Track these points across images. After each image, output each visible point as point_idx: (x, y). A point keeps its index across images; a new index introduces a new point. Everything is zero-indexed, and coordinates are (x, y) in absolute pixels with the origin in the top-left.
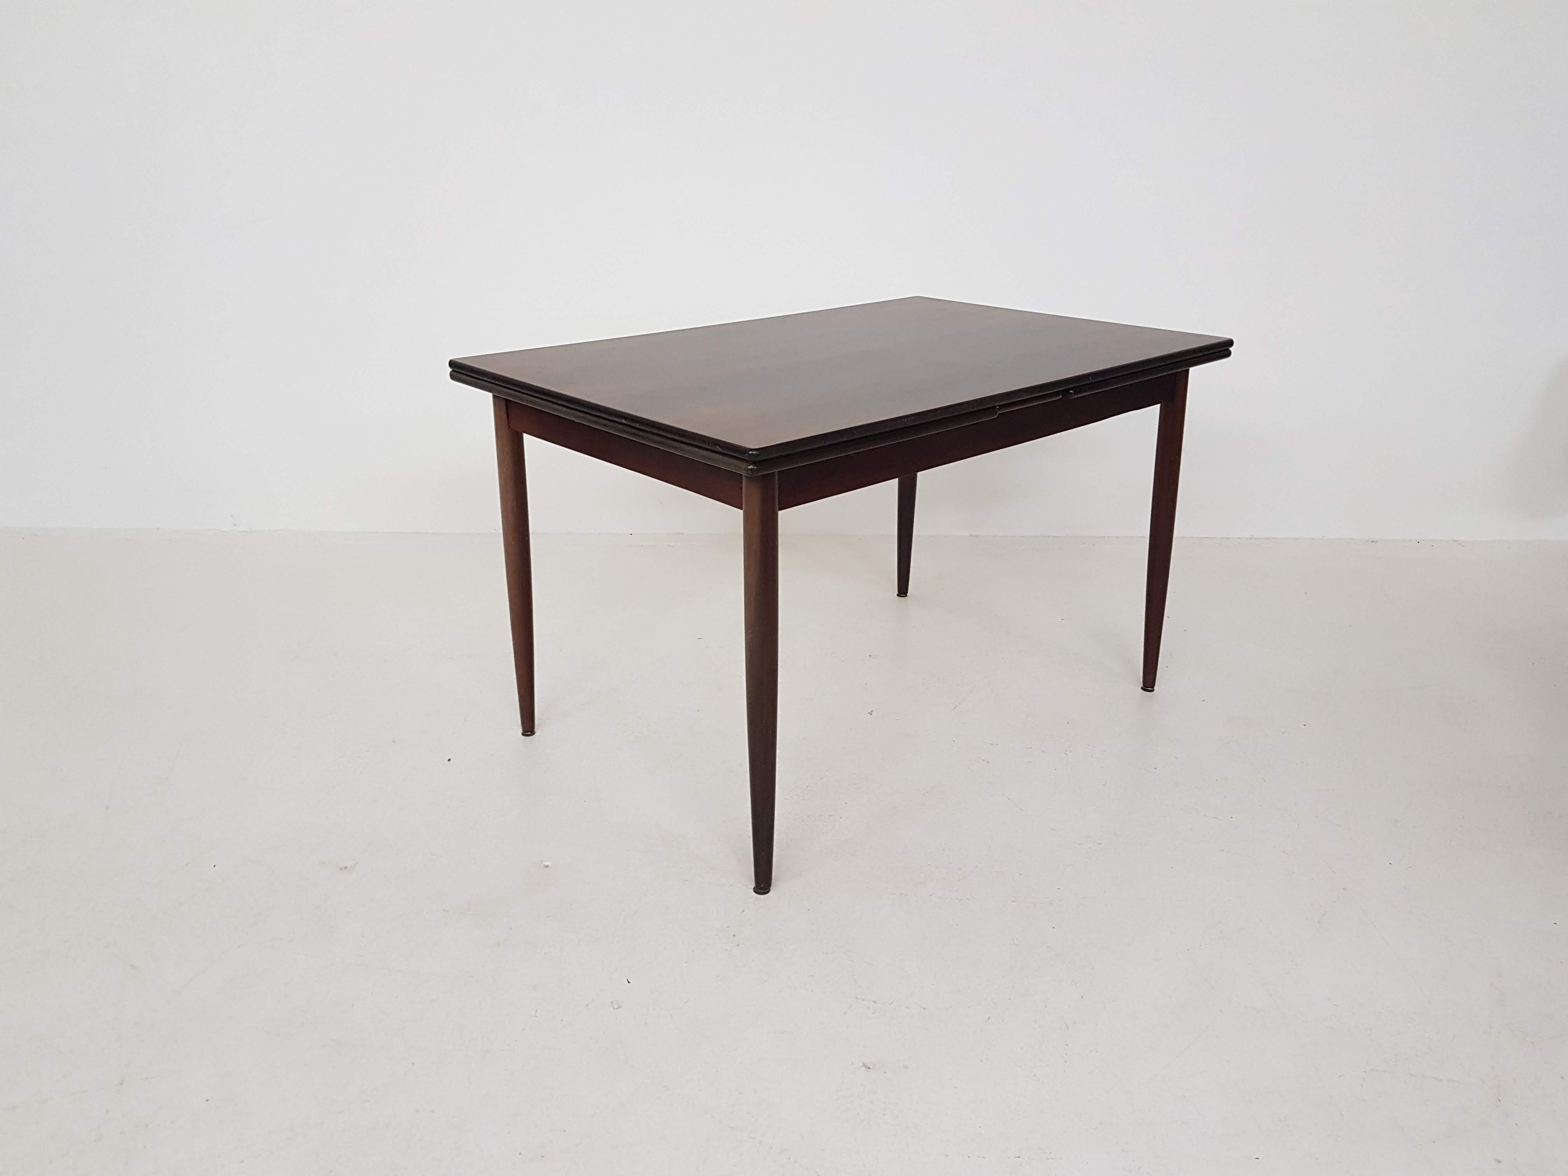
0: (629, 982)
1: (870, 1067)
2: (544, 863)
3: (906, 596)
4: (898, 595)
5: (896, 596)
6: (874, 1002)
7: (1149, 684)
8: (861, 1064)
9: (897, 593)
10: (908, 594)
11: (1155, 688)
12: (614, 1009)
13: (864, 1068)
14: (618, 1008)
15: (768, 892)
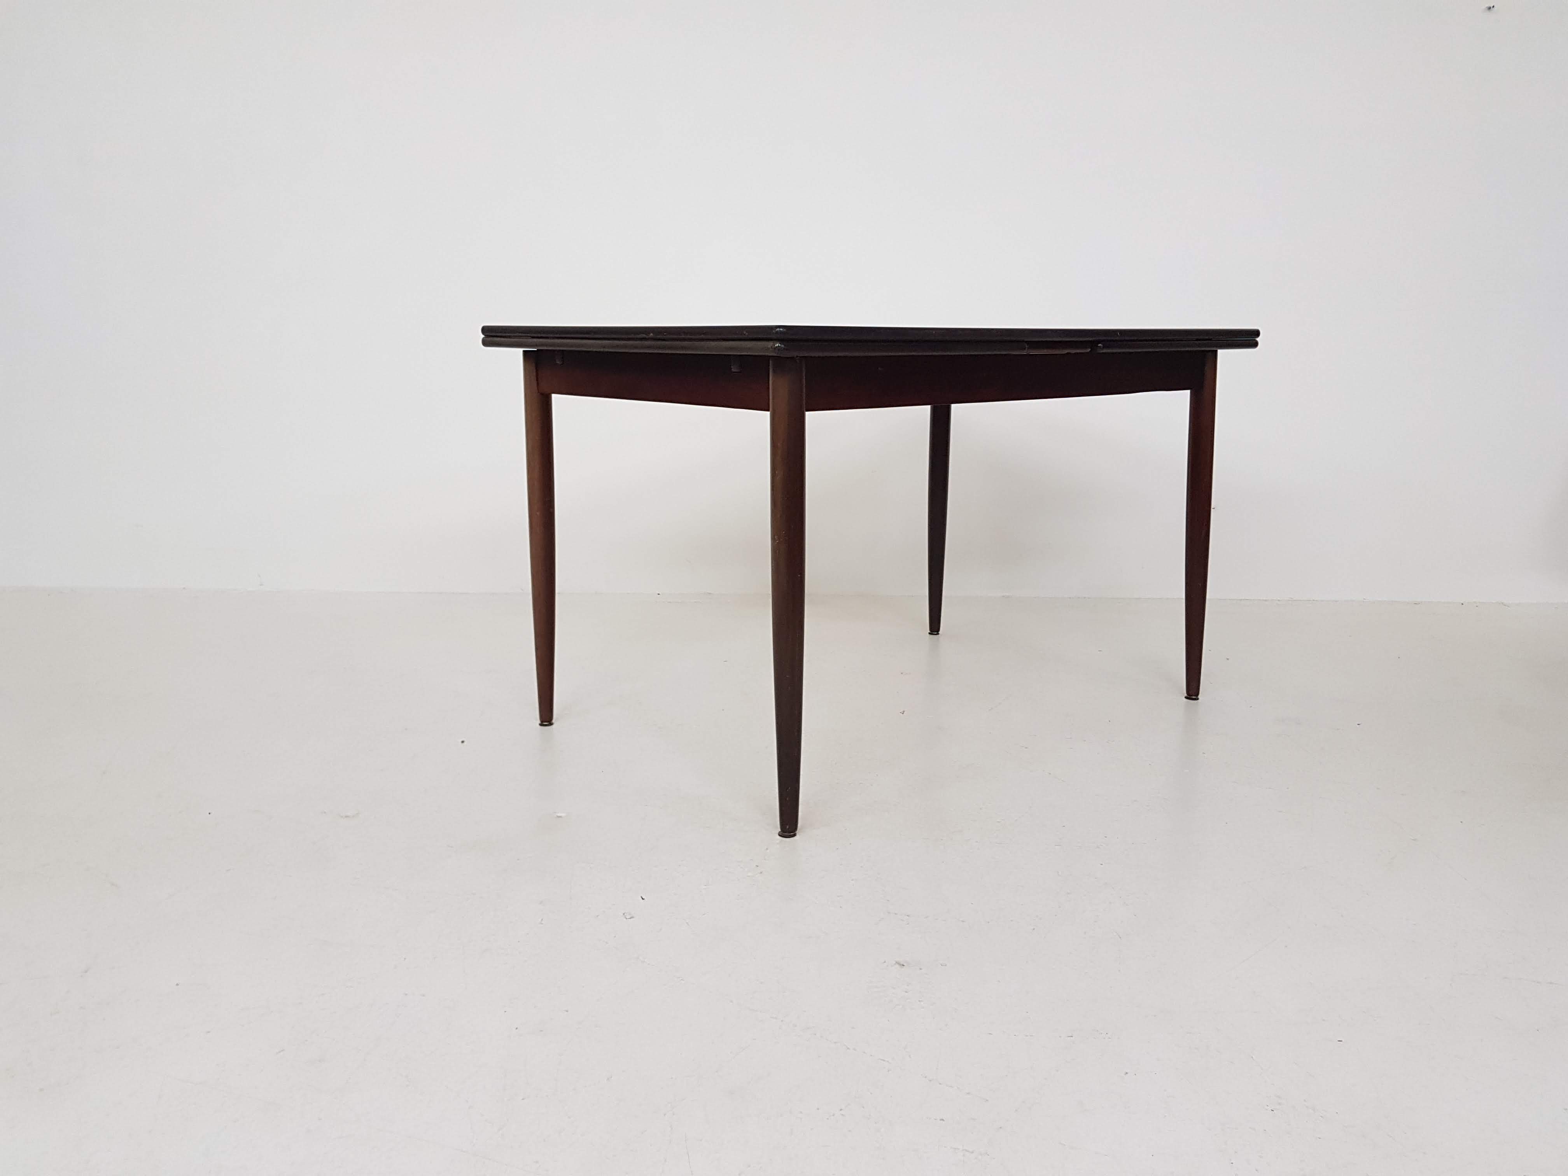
0: (643, 899)
1: (904, 964)
2: (557, 814)
3: (938, 634)
4: (930, 634)
5: (928, 634)
6: (908, 916)
7: (1193, 691)
8: (894, 962)
9: (928, 632)
10: (940, 632)
11: (1199, 697)
12: (626, 919)
13: (897, 966)
14: (630, 918)
15: (795, 835)
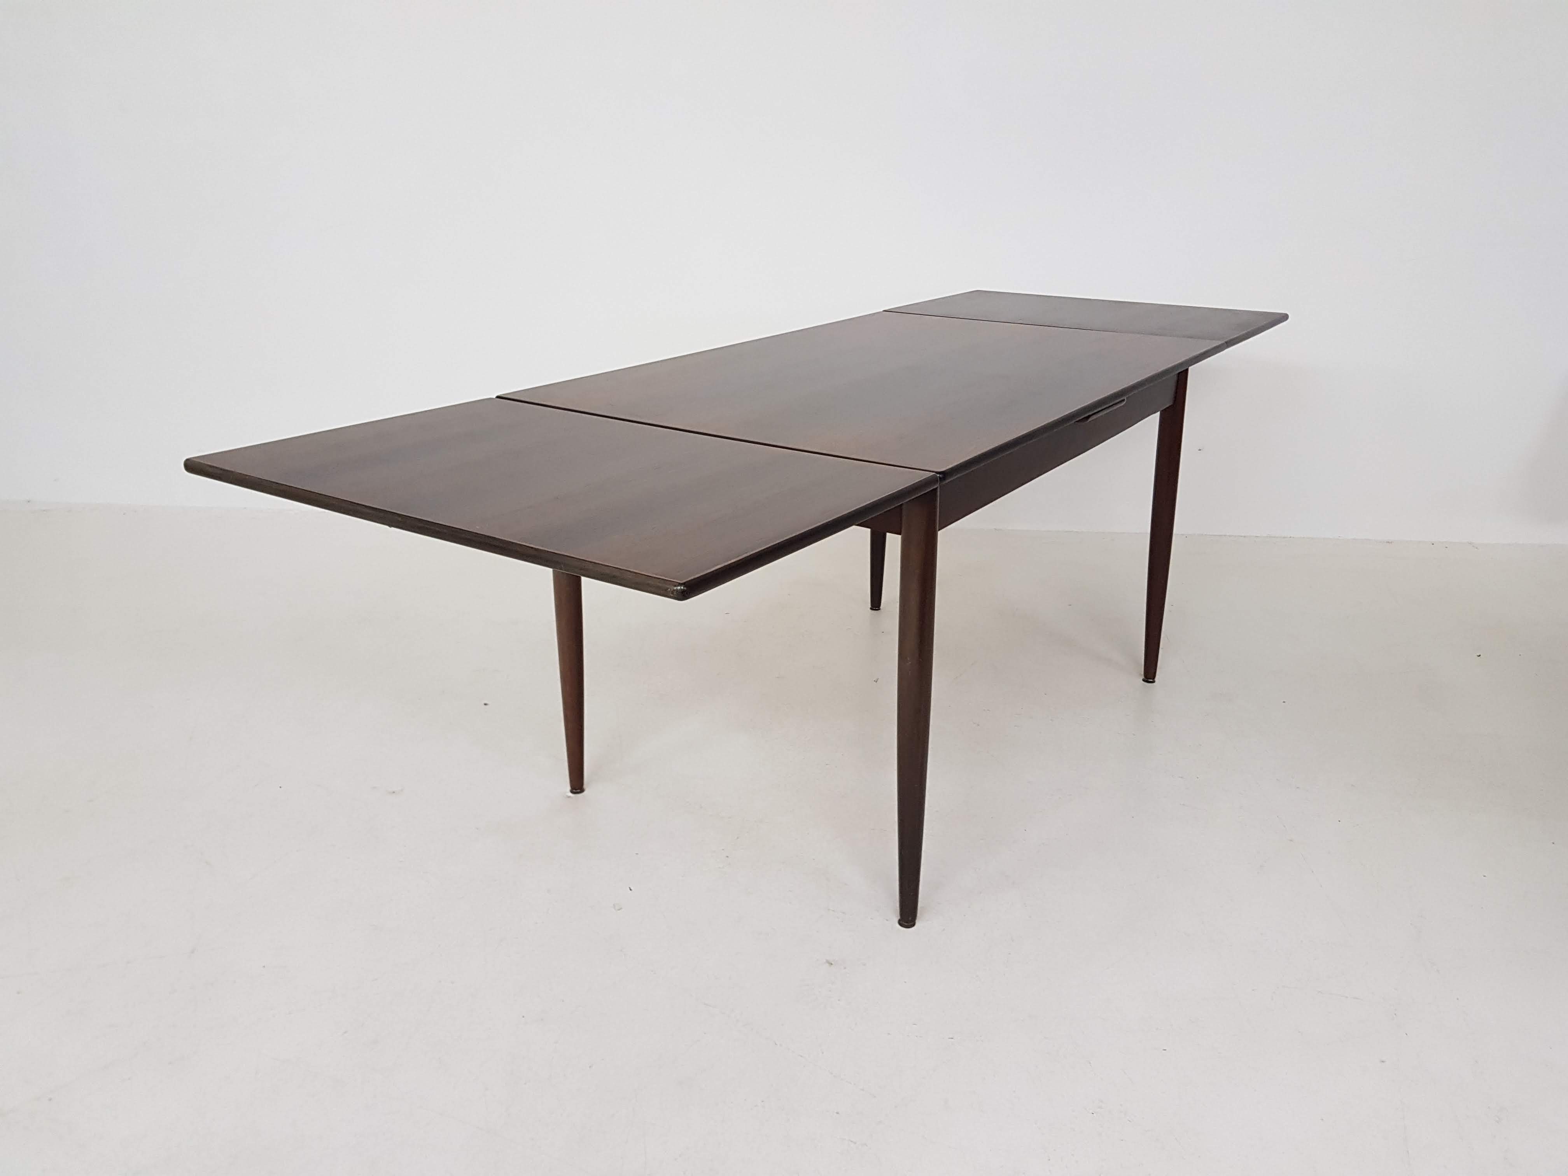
0: (631, 890)
1: (833, 963)
3: (880, 609)
4: (871, 609)
7: (1150, 675)
8: (826, 962)
9: (870, 606)
11: (1156, 679)
12: (616, 910)
13: (827, 965)
14: (619, 910)
15: (914, 925)
